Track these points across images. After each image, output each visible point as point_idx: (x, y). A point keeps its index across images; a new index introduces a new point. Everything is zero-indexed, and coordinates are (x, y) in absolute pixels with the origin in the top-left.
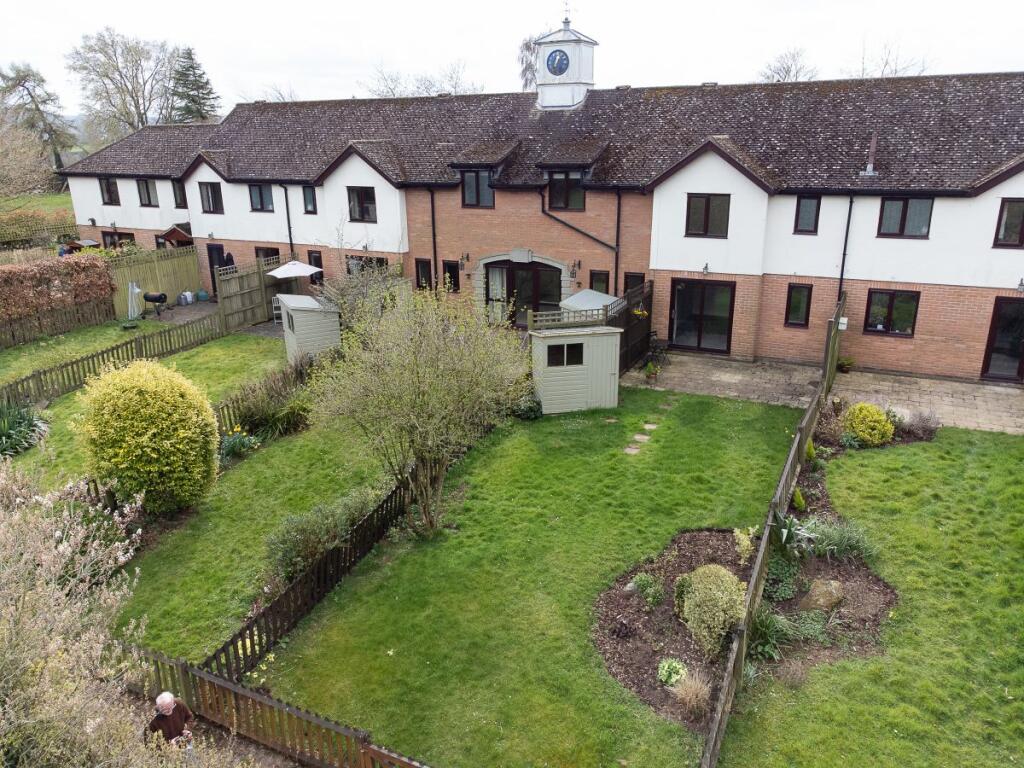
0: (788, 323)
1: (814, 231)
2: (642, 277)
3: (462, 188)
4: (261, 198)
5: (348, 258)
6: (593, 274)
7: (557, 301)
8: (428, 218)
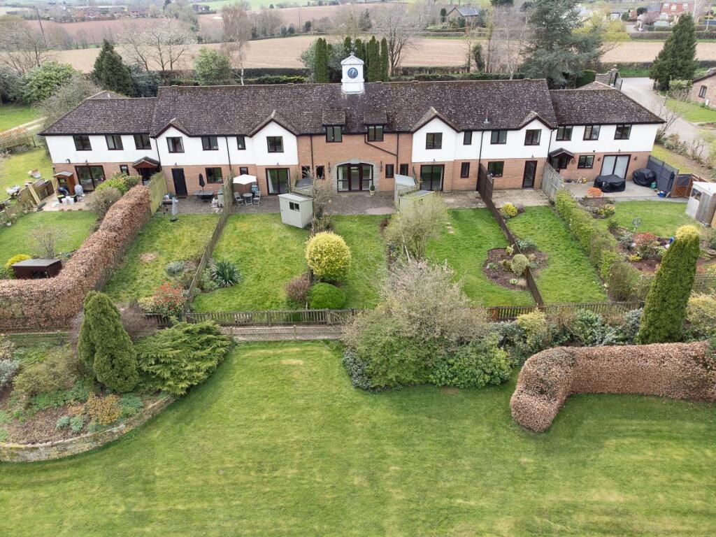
0: (462, 177)
1: (470, 143)
2: (407, 165)
3: (326, 134)
4: (209, 143)
5: (267, 169)
6: (387, 166)
7: (370, 178)
8: (309, 148)
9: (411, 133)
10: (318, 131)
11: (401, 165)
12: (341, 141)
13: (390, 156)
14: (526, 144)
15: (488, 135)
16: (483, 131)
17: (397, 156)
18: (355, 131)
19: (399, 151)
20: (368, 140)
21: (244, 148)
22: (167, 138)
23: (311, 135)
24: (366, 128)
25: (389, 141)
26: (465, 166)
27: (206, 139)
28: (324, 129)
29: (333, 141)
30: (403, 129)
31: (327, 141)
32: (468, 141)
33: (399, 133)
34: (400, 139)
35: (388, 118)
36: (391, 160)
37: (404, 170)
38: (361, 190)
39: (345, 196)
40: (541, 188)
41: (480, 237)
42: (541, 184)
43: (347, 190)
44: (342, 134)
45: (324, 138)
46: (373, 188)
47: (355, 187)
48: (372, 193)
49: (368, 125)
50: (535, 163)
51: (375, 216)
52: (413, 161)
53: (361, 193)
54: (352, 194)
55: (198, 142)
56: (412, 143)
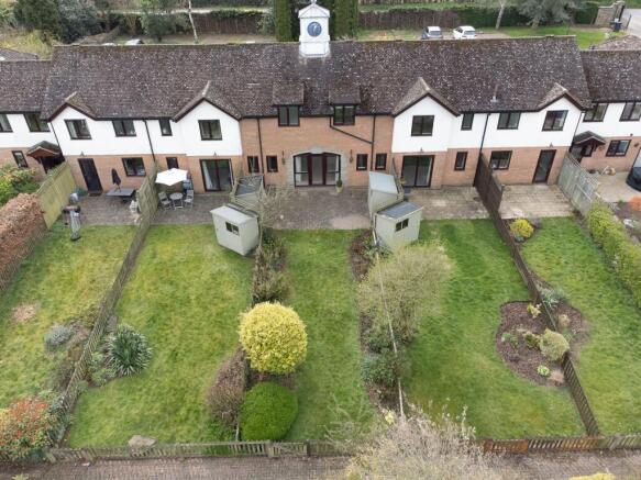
0: (455, 169)
1: (470, 128)
2: (385, 155)
3: (278, 116)
4: (124, 128)
5: (201, 161)
6: (358, 156)
7: (337, 170)
8: (256, 134)
9: (393, 116)
10: (267, 112)
11: (378, 156)
12: (299, 125)
13: (363, 144)
14: (544, 130)
15: (495, 118)
16: (489, 113)
17: (372, 143)
18: (316, 112)
19: (376, 138)
20: (334, 124)
21: (169, 133)
22: (66, 121)
23: (258, 118)
24: (332, 109)
25: (362, 125)
26: (461, 156)
27: (118, 123)
28: (276, 110)
29: (288, 125)
30: (381, 110)
31: (279, 125)
32: (467, 125)
33: (375, 115)
34: (377, 123)
35: (362, 94)
36: (364, 149)
37: (381, 162)
38: (324, 184)
39: (304, 193)
40: (556, 183)
41: (487, 278)
42: (558, 178)
43: (307, 183)
44: (300, 116)
45: (276, 121)
46: (340, 184)
47: (317, 180)
48: (338, 190)
49: (334, 105)
50: (553, 152)
51: (341, 232)
52: (394, 151)
53: (324, 189)
54: (311, 189)
55: (108, 126)
56: (393, 126)
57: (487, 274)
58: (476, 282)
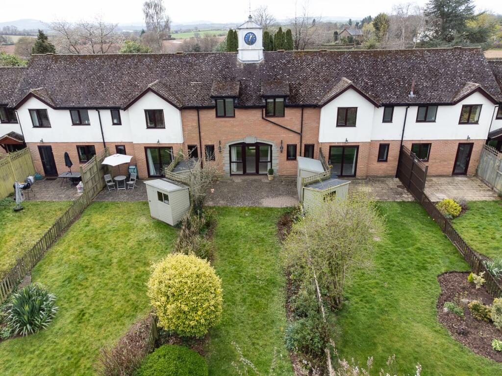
0: (379, 161)
1: (391, 121)
2: (313, 146)
3: (215, 107)
4: (80, 118)
5: (146, 148)
6: (288, 146)
7: (269, 160)
8: (195, 124)
9: (318, 107)
10: (206, 104)
11: (306, 146)
12: (234, 117)
13: (292, 135)
14: (460, 123)
15: (413, 111)
16: (408, 105)
17: (300, 134)
18: (250, 104)
19: (304, 129)
20: (266, 116)
21: (119, 123)
22: (30, 110)
23: (198, 109)
24: (264, 101)
25: (292, 117)
26: (384, 148)
27: (75, 113)
28: (214, 102)
29: (225, 116)
30: (308, 103)
31: (217, 116)
32: (388, 118)
33: (303, 107)
34: (305, 115)
35: (291, 90)
36: (293, 139)
37: (309, 151)
38: (257, 173)
39: (238, 180)
40: (476, 175)
42: (477, 170)
43: (241, 173)
44: (235, 107)
45: (213, 112)
46: (271, 172)
47: (251, 170)
48: (270, 177)
49: (267, 97)
50: (471, 145)
51: (270, 209)
52: (320, 141)
53: (256, 177)
54: (246, 177)
55: (66, 115)
56: (319, 119)
57: (419, 245)
58: (409, 252)
